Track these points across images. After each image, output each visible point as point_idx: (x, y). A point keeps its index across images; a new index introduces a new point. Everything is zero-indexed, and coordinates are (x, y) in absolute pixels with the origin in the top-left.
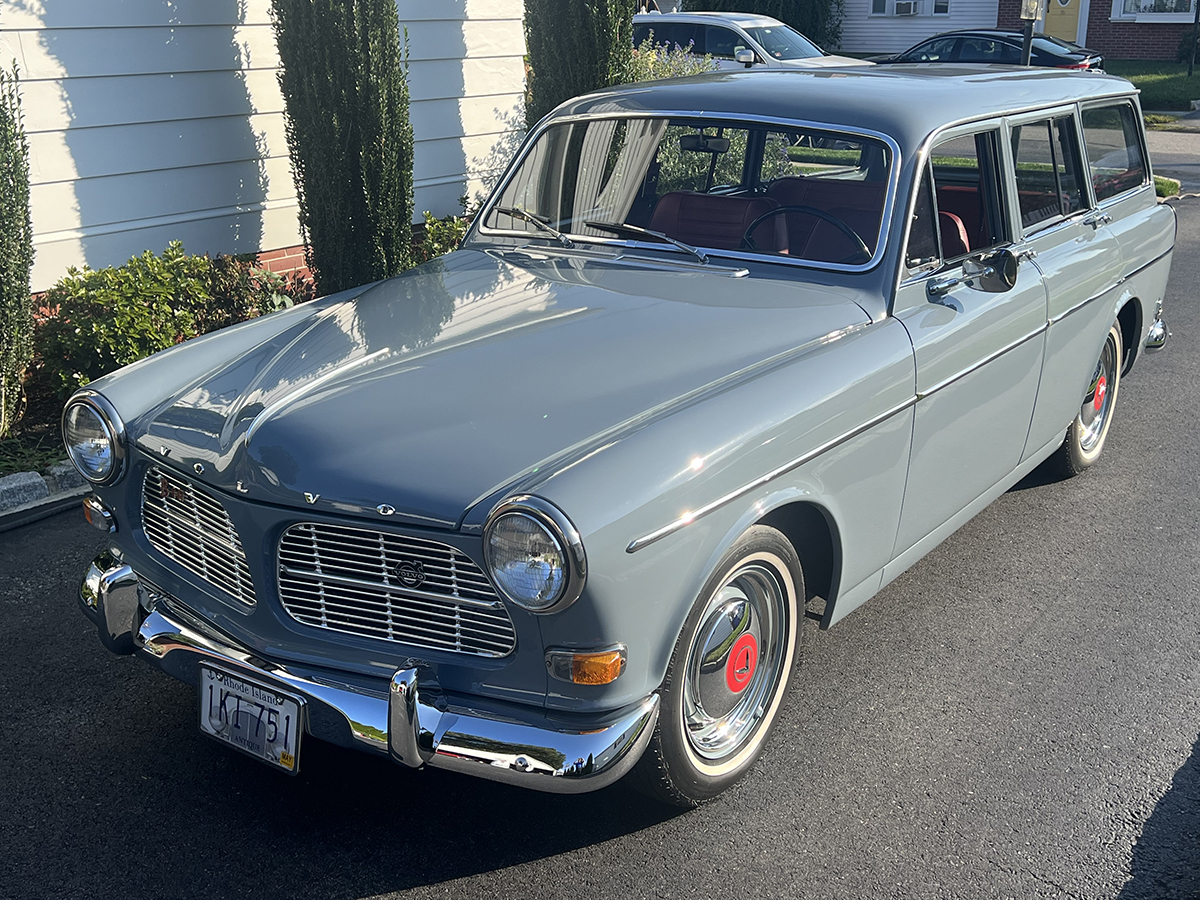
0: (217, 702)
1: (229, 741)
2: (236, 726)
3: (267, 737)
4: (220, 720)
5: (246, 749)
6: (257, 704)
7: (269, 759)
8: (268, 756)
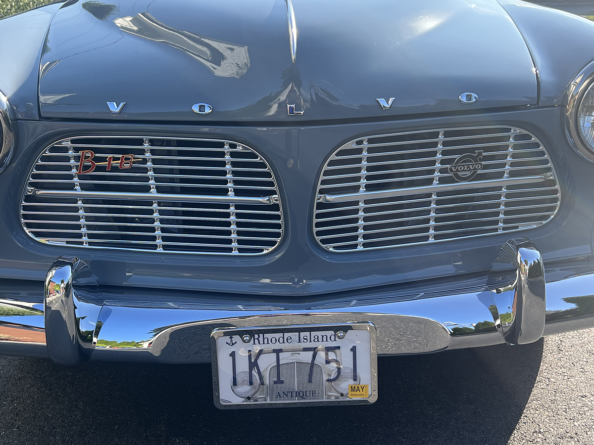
0: (243, 366)
1: (268, 401)
2: (279, 381)
3: (325, 378)
4: (251, 383)
5: (296, 401)
6: (305, 350)
7: (333, 399)
8: (329, 397)
